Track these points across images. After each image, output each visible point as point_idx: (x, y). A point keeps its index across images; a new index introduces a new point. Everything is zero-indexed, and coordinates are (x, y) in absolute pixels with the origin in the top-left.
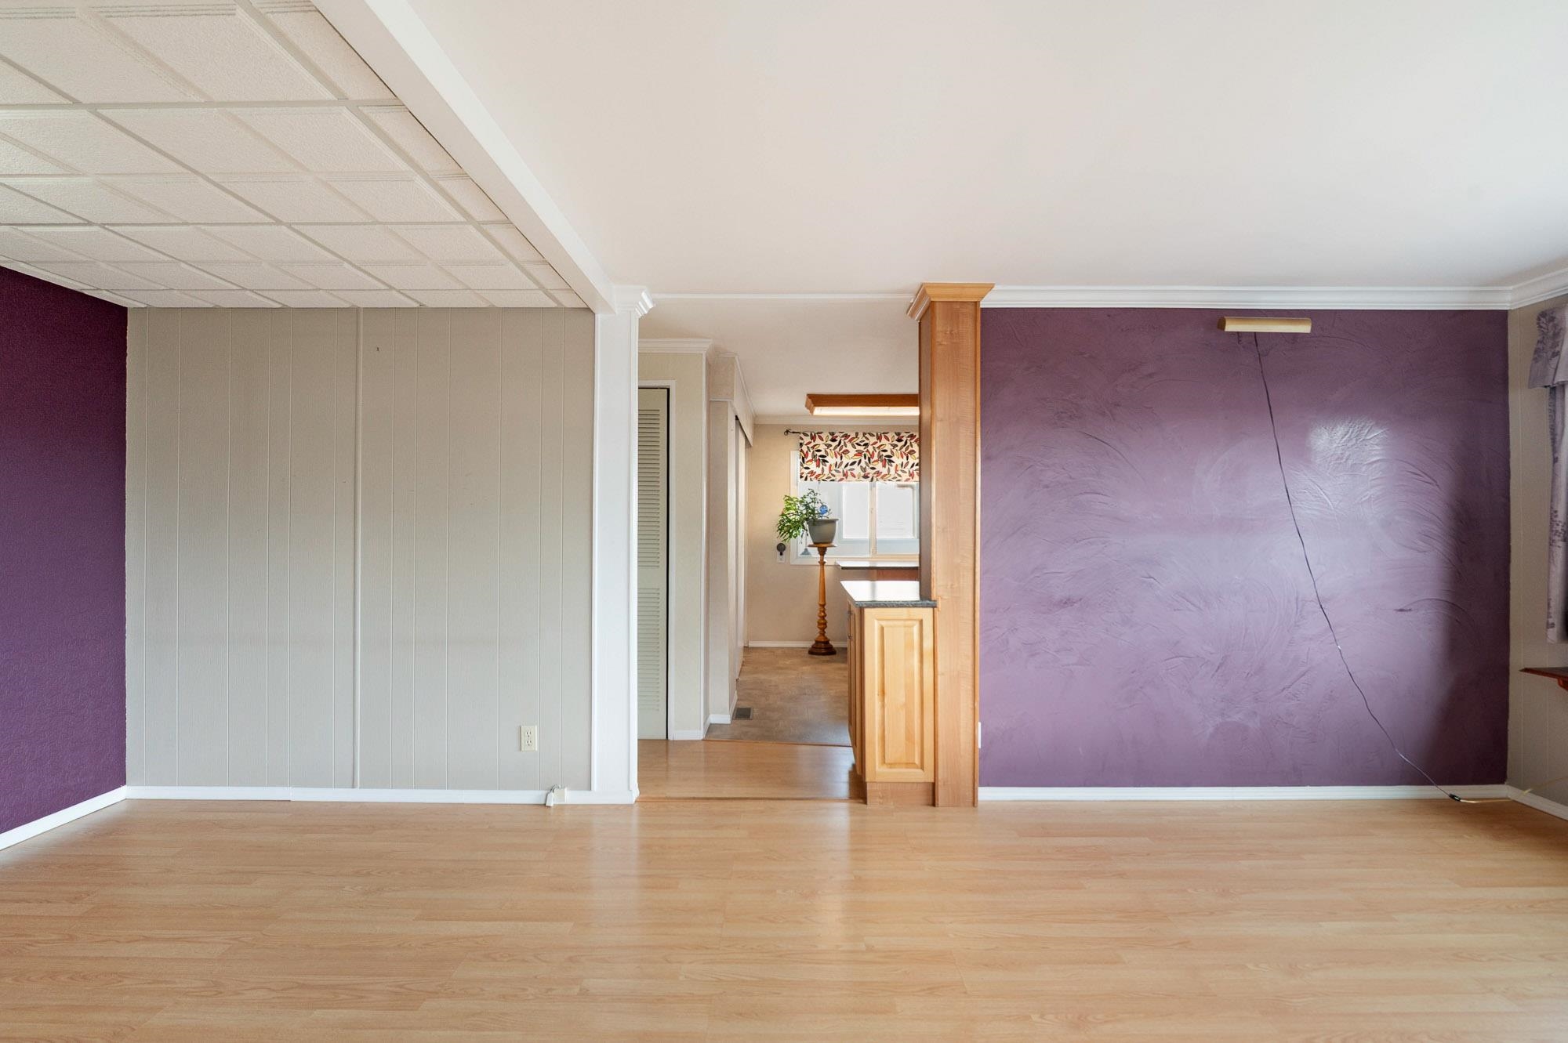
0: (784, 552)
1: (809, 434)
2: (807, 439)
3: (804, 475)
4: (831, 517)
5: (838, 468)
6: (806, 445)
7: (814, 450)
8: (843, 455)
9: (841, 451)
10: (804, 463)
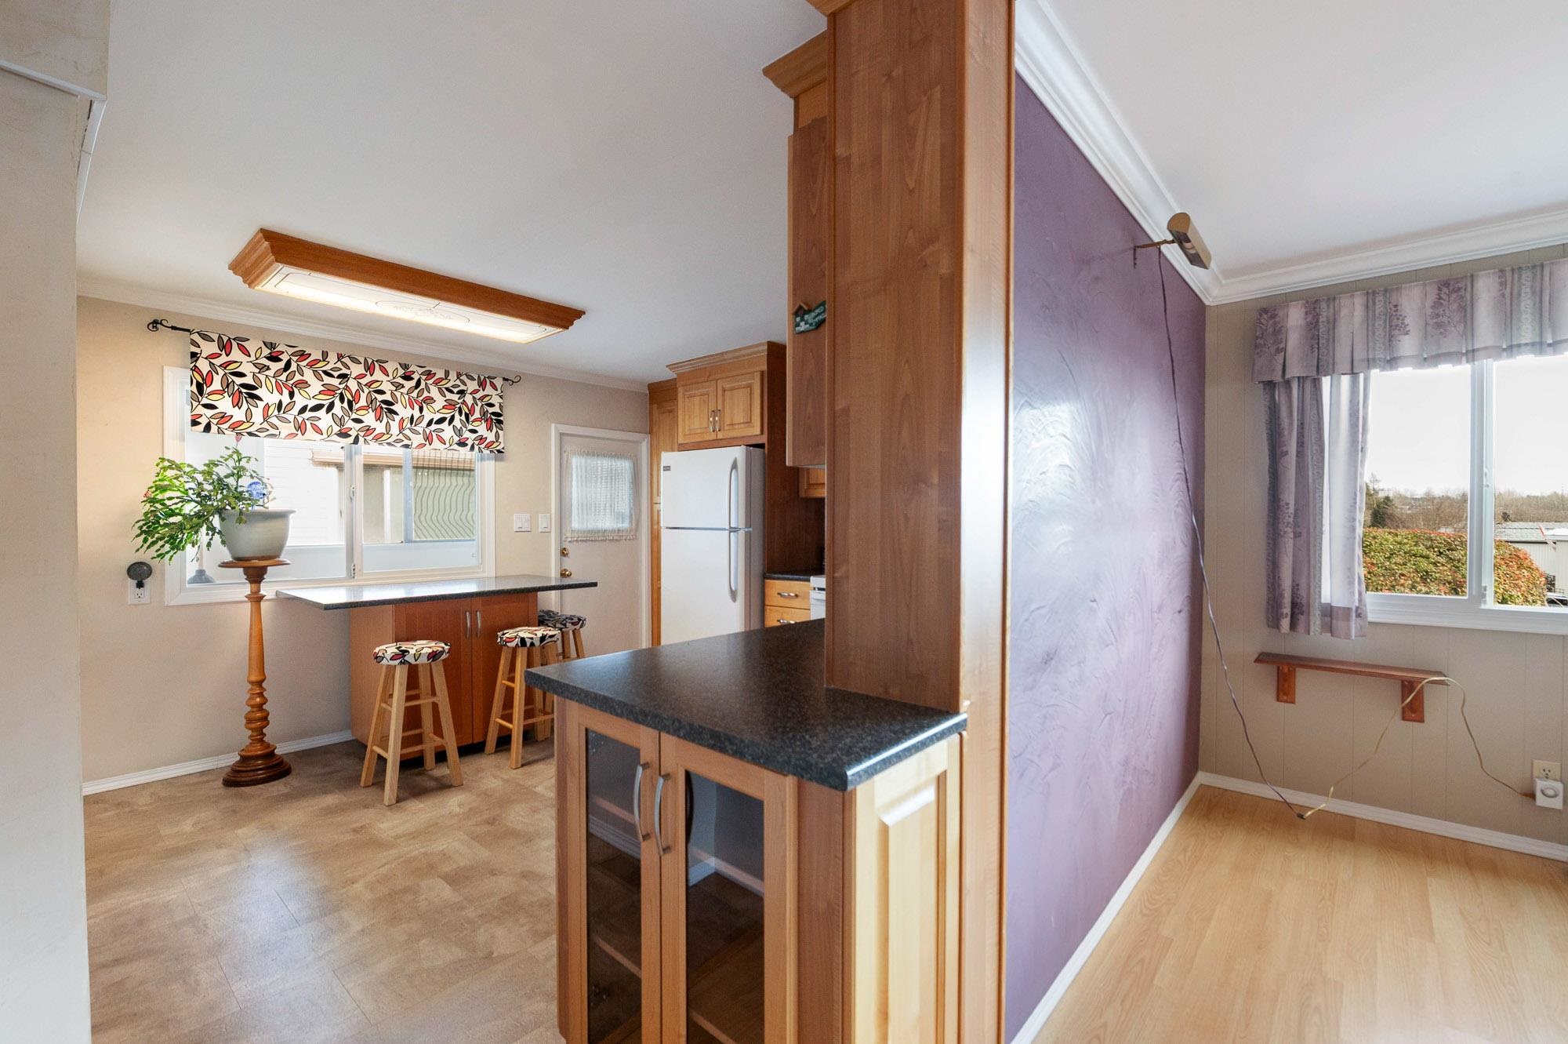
0: (148, 582)
1: (215, 337)
2: (211, 348)
3: (204, 421)
4: (272, 506)
5: (284, 413)
6: (206, 358)
7: (227, 371)
8: (296, 390)
9: (292, 382)
10: (201, 396)
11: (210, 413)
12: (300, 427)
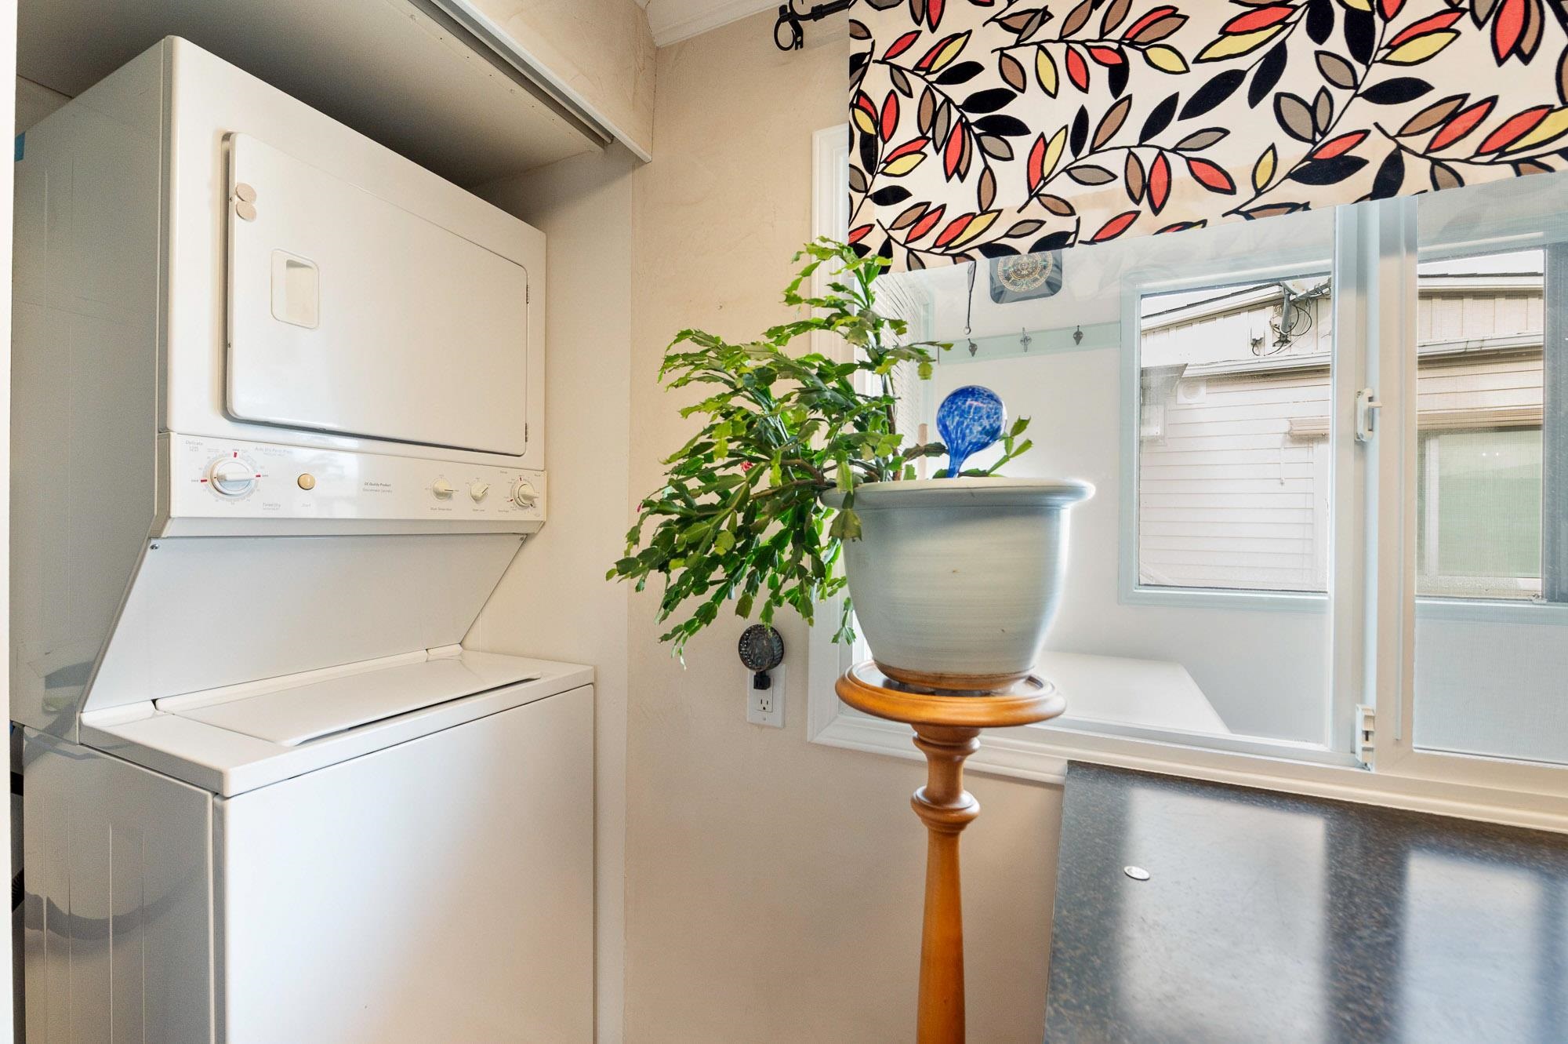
2: (895, 23)
3: (876, 242)
5: (1093, 151)
6: (883, 61)
7: (932, 78)
8: (1134, 56)
9: (1117, 34)
10: (871, 173)
11: (888, 214)
12: (1146, 186)
